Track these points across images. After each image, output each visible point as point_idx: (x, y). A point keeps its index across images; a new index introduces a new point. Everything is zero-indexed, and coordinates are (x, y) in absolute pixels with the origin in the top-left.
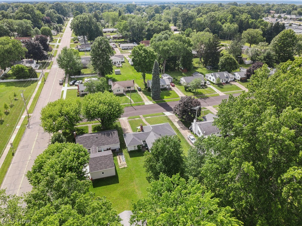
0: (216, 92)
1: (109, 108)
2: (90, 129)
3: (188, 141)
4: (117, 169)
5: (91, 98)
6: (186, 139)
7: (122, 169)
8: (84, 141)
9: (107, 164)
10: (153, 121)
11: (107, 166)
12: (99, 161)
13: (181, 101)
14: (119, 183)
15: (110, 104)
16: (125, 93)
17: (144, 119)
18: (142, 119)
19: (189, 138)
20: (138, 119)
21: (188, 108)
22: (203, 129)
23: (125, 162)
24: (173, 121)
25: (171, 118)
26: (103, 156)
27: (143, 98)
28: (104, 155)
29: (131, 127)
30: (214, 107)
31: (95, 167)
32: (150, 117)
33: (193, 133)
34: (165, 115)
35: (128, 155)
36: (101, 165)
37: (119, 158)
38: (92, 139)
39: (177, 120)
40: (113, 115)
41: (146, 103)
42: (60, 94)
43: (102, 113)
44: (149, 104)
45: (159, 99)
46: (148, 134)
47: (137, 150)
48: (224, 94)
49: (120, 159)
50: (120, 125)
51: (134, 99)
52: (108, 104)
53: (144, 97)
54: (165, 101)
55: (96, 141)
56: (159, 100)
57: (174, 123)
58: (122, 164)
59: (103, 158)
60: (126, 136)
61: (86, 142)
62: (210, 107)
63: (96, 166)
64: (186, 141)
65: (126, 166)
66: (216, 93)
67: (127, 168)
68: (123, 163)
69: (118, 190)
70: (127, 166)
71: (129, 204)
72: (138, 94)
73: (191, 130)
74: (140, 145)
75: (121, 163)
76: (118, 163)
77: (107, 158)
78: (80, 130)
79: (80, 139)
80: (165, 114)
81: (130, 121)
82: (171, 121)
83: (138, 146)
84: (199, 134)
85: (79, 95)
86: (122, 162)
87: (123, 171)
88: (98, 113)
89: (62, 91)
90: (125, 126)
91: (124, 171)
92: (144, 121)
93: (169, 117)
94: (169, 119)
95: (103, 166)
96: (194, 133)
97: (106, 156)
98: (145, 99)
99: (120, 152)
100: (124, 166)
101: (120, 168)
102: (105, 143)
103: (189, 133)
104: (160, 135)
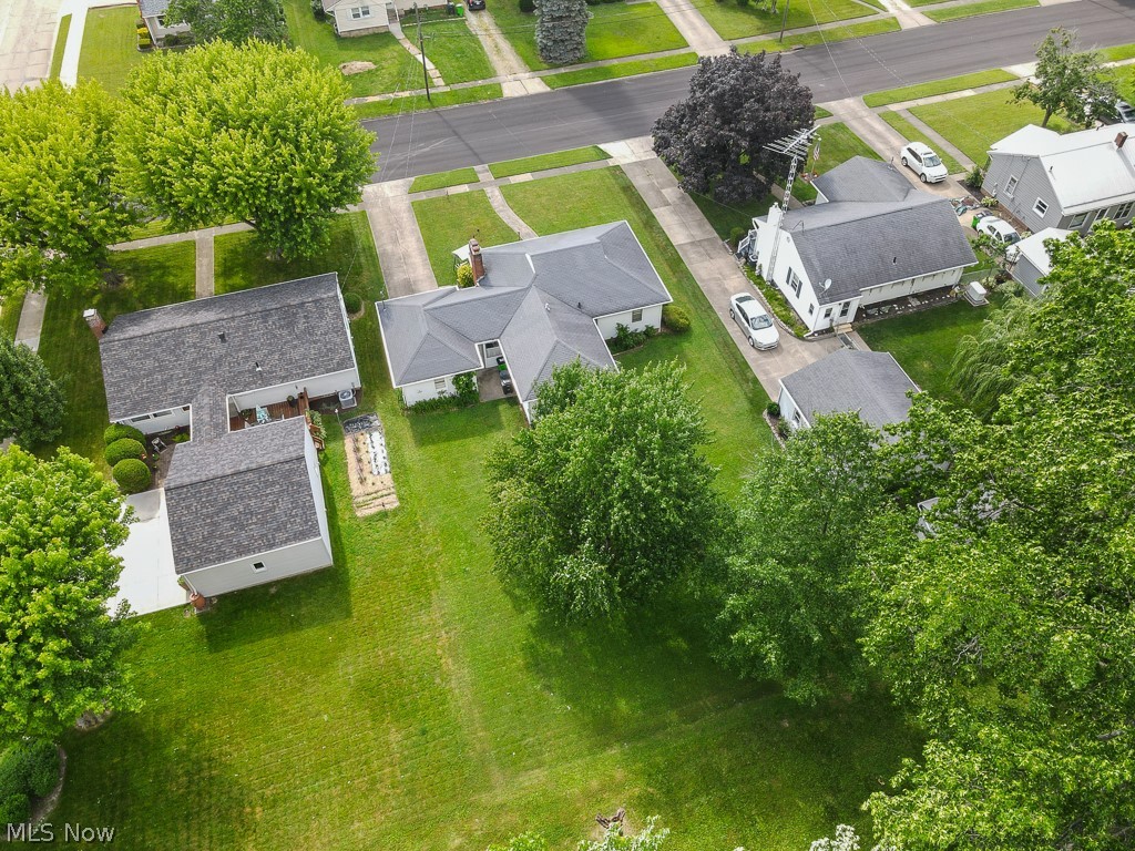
0: (884, 9)
1: (280, 155)
2: (205, 261)
3: (733, 330)
4: (344, 521)
5: (162, 88)
6: (720, 314)
7: (369, 519)
8: (149, 364)
9: (275, 518)
10: (543, 200)
11: (278, 529)
12: (226, 505)
13: (703, 86)
14: (348, 614)
15: (279, 130)
16: (396, 29)
17: (497, 192)
18: (488, 190)
19: (737, 310)
20: (465, 188)
21: (739, 131)
22: (816, 263)
23: (388, 479)
24: (650, 199)
25: (640, 182)
26: (249, 470)
27: (494, 58)
28: (254, 466)
29: (427, 244)
30: (871, 105)
31: (205, 539)
32: (527, 177)
33: (760, 277)
34: (611, 163)
35: (404, 427)
36: (242, 527)
37: (357, 450)
38: (195, 346)
39: (672, 192)
40: (309, 193)
41: (511, 89)
42: (52, 39)
43: (238, 187)
44: (522, 93)
45: (580, 61)
46: (510, 303)
47: (453, 397)
48: (926, 22)
49: (360, 460)
50: (368, 235)
51: (444, 60)
52: (266, 131)
53: (498, 50)
54: (607, 72)
55: (219, 361)
56: (581, 67)
57: (654, 211)
58: (371, 489)
59: (249, 483)
60: (388, 317)
61: (162, 369)
62: (849, 102)
63: (211, 534)
64: (719, 328)
65: (392, 503)
66: (882, 16)
67: (395, 512)
68: (379, 486)
69: (346, 665)
70: (401, 499)
71: (406, 758)
72: (467, 32)
73: (747, 258)
74: (469, 375)
75: (362, 481)
76: (346, 483)
77: (273, 483)
78: (148, 270)
79: (125, 354)
80: (607, 156)
81: (420, 203)
82: (638, 204)
83: (456, 380)
84: (797, 287)
85: (147, 41)
86: (369, 481)
87: (376, 536)
88: (214, 189)
89: (59, 21)
90: (395, 241)
91: (382, 534)
92: (494, 205)
93: (630, 175)
94: (628, 189)
95: (255, 531)
96: (765, 276)
97: (270, 469)
98: (504, 59)
99: (361, 412)
100: (380, 501)
101: (358, 514)
102: (272, 373)
103: (736, 282)
104: (579, 306)
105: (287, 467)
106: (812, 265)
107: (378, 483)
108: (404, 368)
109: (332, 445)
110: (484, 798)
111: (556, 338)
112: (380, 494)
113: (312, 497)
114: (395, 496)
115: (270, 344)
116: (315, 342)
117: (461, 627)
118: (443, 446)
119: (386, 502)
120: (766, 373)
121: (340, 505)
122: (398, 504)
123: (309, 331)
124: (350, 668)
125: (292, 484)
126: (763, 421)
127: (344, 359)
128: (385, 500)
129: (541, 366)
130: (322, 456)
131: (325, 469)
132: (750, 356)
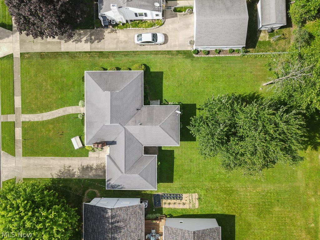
7: (200, 204)
17: (26, 116)
22: (143, 3)
23: (185, 195)
34: (17, 56)
37: (168, 204)
49: (174, 204)
57: (63, 51)
58: (188, 202)
67: (199, 195)
70: (195, 192)
75: (184, 204)
76: (183, 209)
82: (56, 55)
84: (144, 15)
86: (184, 202)
87: (207, 202)
93: (31, 51)
94: (43, 56)
99: (151, 199)
100: (194, 200)
101: (197, 207)
102: (139, 236)
103: (121, 34)
104: (137, 110)
105: (196, 237)
106: (144, 6)
107: (186, 199)
108: (150, 185)
109: (164, 212)
110: (301, 189)
111: (158, 126)
112: (191, 199)
113: (207, 229)
114: (193, 194)
115: (127, 236)
116: (130, 219)
117: (248, 183)
118: (175, 173)
119: (195, 198)
120: (175, 46)
121: (191, 213)
122: (196, 194)
123: (124, 221)
124: (252, 218)
125: (202, 236)
126: (198, 58)
127: (140, 208)
128: (194, 198)
129: (168, 135)
130: (168, 216)
131: (174, 216)
132: (164, 48)
